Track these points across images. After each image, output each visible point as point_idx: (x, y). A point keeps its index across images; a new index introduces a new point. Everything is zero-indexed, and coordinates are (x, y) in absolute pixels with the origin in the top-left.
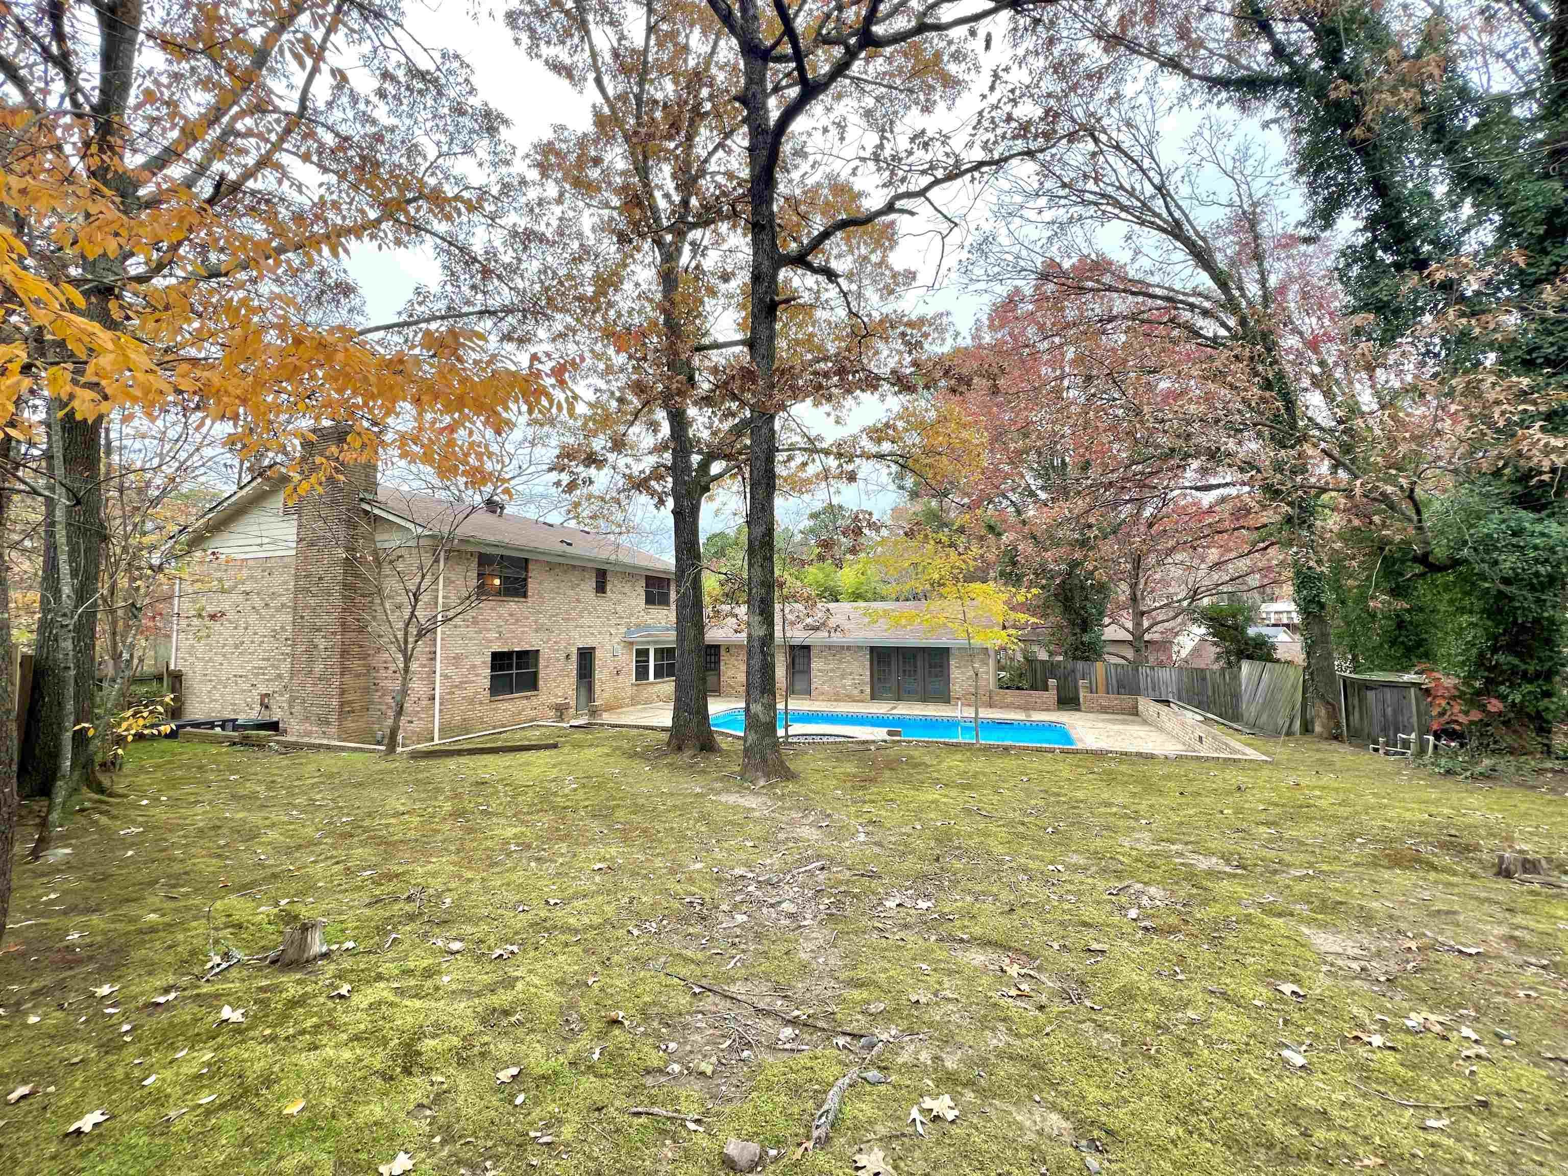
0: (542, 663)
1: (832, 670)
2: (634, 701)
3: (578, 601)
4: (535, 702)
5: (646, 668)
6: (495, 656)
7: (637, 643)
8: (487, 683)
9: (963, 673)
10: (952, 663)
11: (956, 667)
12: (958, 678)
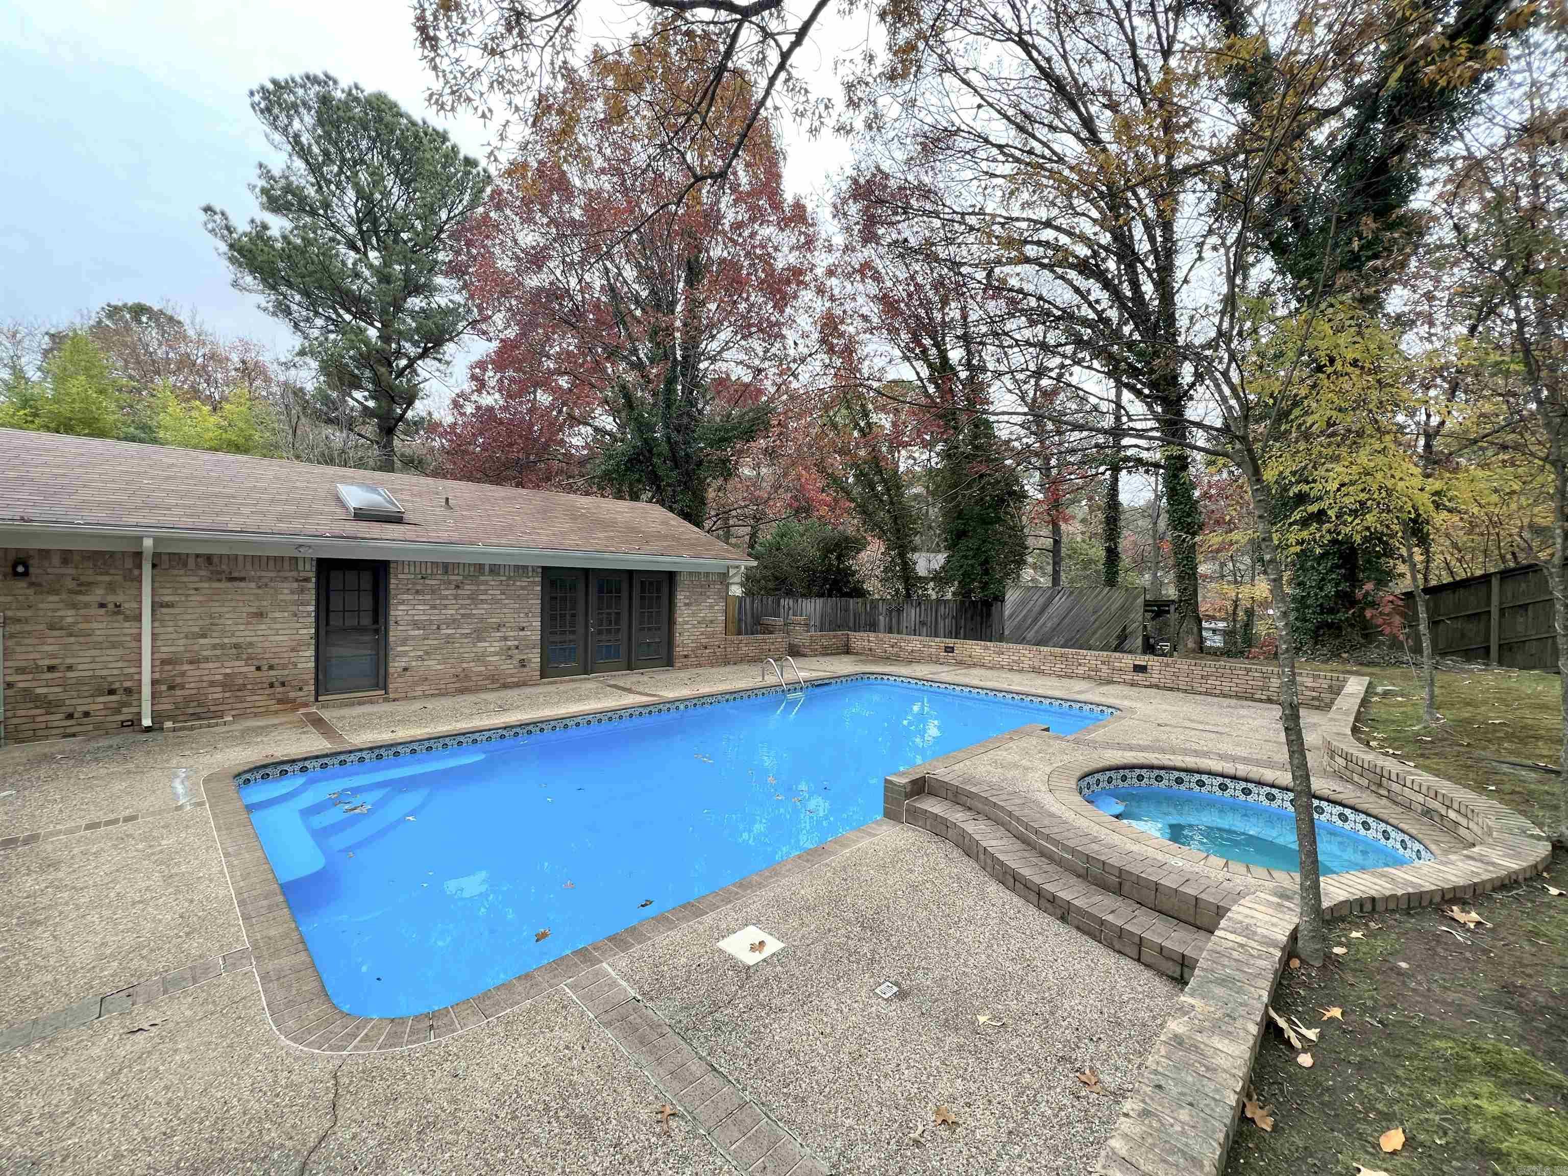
9: (694, 615)
10: (681, 597)
11: (686, 605)
12: (687, 623)
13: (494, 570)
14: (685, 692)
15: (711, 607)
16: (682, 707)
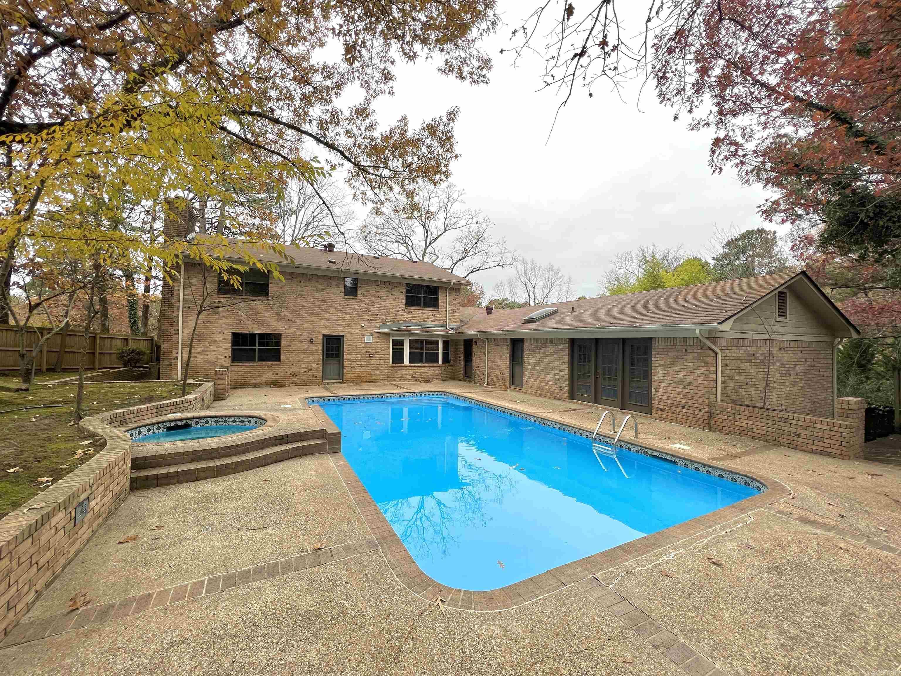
0: (283, 343)
1: (539, 364)
2: (389, 379)
3: (323, 301)
4: (276, 369)
5: (402, 355)
6: (235, 336)
7: (393, 334)
8: (229, 353)
9: (669, 375)
10: (656, 360)
11: (660, 365)
12: (663, 381)
13: (551, 340)
14: (556, 417)
15: (690, 370)
16: (533, 420)
